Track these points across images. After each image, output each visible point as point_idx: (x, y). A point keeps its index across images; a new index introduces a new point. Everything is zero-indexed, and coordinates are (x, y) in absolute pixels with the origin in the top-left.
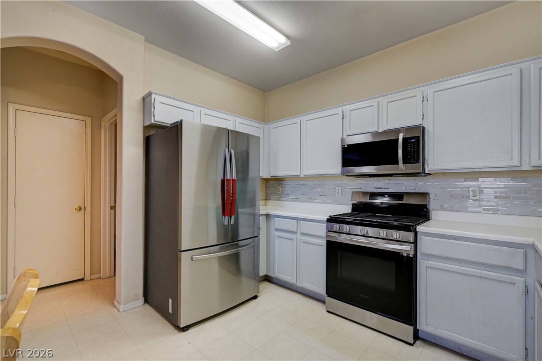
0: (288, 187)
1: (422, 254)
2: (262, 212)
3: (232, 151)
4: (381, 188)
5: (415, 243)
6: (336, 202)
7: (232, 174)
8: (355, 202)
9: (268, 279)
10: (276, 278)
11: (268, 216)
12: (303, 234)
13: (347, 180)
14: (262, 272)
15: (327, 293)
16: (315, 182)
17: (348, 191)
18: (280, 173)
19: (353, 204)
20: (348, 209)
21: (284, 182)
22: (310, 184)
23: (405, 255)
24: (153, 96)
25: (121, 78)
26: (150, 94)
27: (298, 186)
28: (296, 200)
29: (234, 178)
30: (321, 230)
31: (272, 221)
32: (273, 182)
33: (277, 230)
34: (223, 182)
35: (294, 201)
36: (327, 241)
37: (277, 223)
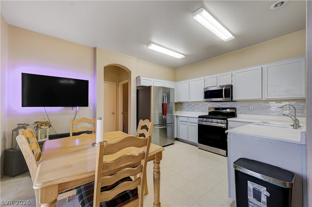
0: (184, 106)
1: (229, 127)
2: (175, 115)
3: (166, 94)
4: (219, 106)
5: (227, 124)
6: (203, 111)
7: (166, 102)
8: (210, 111)
9: (177, 139)
10: (180, 139)
11: (177, 116)
12: (190, 122)
13: (207, 103)
14: (175, 137)
15: (198, 142)
16: (195, 104)
17: (208, 107)
18: (181, 101)
19: (209, 112)
20: (207, 114)
21: (183, 104)
22: (193, 104)
23: (223, 127)
24: (140, 77)
25: (130, 72)
26: (139, 76)
27: (188, 105)
28: (188, 111)
29: (166, 103)
30: (196, 121)
31: (178, 118)
32: (178, 104)
33: (180, 121)
34: (163, 104)
35: (187, 111)
36: (198, 124)
37: (181, 119)
